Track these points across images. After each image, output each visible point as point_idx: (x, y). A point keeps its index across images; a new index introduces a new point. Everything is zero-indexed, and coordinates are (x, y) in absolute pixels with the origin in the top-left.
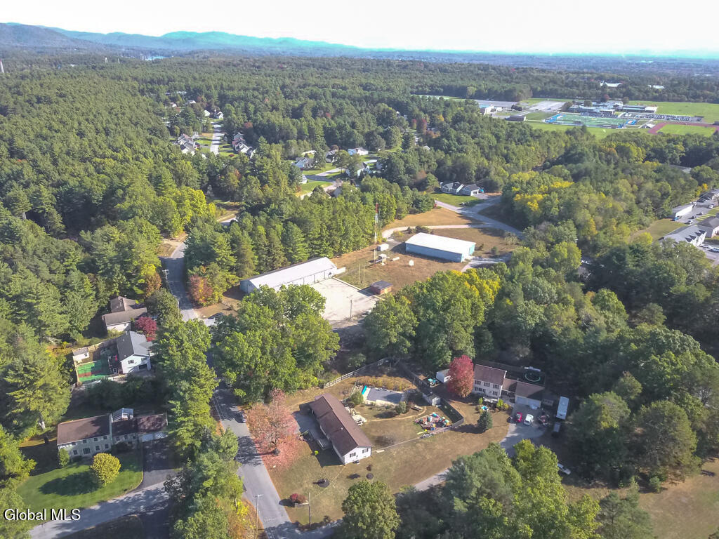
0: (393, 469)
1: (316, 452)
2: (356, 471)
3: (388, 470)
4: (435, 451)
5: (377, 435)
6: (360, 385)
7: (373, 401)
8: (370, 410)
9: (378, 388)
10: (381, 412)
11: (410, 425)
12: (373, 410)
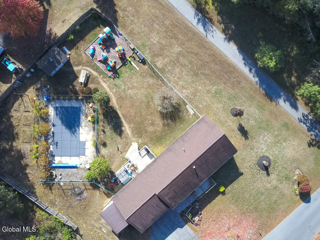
0: (214, 89)
1: (222, 189)
2: (233, 131)
3: (216, 93)
4: (164, 42)
5: (159, 122)
6: (52, 175)
7: (86, 147)
8: (108, 145)
9: (51, 146)
10: (108, 129)
11: (124, 82)
12: (106, 141)
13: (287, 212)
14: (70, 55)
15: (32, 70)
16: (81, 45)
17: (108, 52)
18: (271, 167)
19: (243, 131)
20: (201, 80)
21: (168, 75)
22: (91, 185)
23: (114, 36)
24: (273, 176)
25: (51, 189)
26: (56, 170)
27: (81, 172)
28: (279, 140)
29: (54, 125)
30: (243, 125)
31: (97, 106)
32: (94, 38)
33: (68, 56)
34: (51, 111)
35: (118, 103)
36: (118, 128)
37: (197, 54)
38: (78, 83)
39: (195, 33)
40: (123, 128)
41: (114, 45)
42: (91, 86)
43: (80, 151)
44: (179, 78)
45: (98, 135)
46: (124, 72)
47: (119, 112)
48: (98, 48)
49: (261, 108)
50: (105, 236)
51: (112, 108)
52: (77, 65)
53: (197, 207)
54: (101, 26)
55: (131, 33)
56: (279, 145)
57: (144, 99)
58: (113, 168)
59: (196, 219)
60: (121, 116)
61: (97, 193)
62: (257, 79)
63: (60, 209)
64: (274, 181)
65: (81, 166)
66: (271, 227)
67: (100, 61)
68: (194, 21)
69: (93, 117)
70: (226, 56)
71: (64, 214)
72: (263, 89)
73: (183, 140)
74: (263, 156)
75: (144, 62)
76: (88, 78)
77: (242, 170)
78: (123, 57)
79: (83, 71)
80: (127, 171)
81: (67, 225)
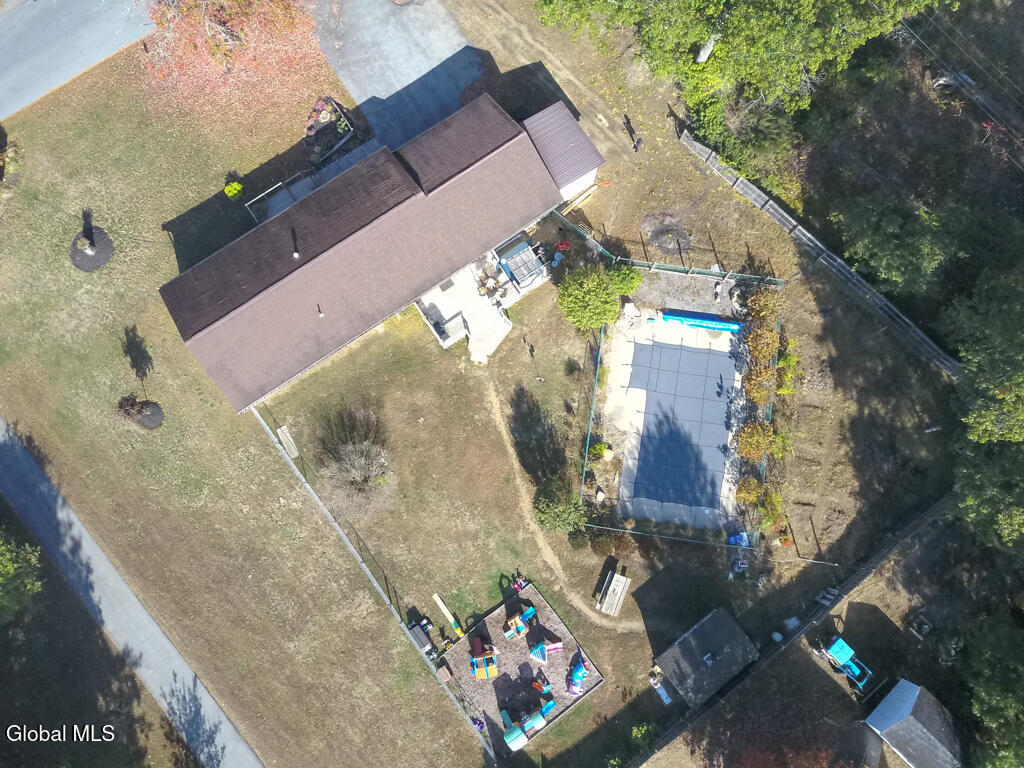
0: (203, 500)
1: (233, 189)
2: (167, 359)
3: (199, 486)
4: (339, 676)
5: (394, 417)
6: (743, 297)
7: (630, 369)
8: (562, 367)
9: (738, 385)
10: (555, 415)
11: (486, 558)
12: (566, 380)
13: (55, 101)
14: (652, 675)
15: (777, 637)
16: (611, 704)
17: (525, 667)
18: (73, 235)
19: (137, 353)
20: (239, 535)
21: (342, 564)
22: (627, 254)
23: (498, 718)
24: (74, 208)
25: (751, 258)
26: (728, 313)
27: (654, 296)
28: (32, 312)
29: (725, 449)
30: (133, 373)
31: (581, 490)
32: (567, 720)
33: (657, 669)
34: (728, 495)
35: (516, 492)
36: (526, 415)
37: (238, 621)
38: (633, 576)
39: (231, 694)
40: (509, 411)
41: (503, 685)
42: (593, 560)
43: (649, 361)
44: (309, 550)
45: (588, 401)
46: (480, 594)
47: (516, 465)
48: (556, 683)
49: (67, 421)
50: (601, 104)
51: (536, 480)
52: (631, 634)
53: (317, 149)
54: (537, 760)
55: (442, 721)
56: (35, 299)
57: (430, 496)
58: (553, 296)
59: (325, 117)
60: (511, 451)
61: (610, 230)
62: (62, 515)
63: (728, 196)
64: (71, 193)
65: (651, 312)
66: (109, 66)
67: (555, 639)
68: (226, 737)
69: (598, 457)
70: (145, 603)
71: (718, 182)
72: (48, 480)
73: (319, 342)
74: (90, 270)
75: (414, 618)
76: (601, 588)
77: (165, 237)
78: (480, 641)
79: (614, 612)
80: (512, 278)
81: (708, 146)
